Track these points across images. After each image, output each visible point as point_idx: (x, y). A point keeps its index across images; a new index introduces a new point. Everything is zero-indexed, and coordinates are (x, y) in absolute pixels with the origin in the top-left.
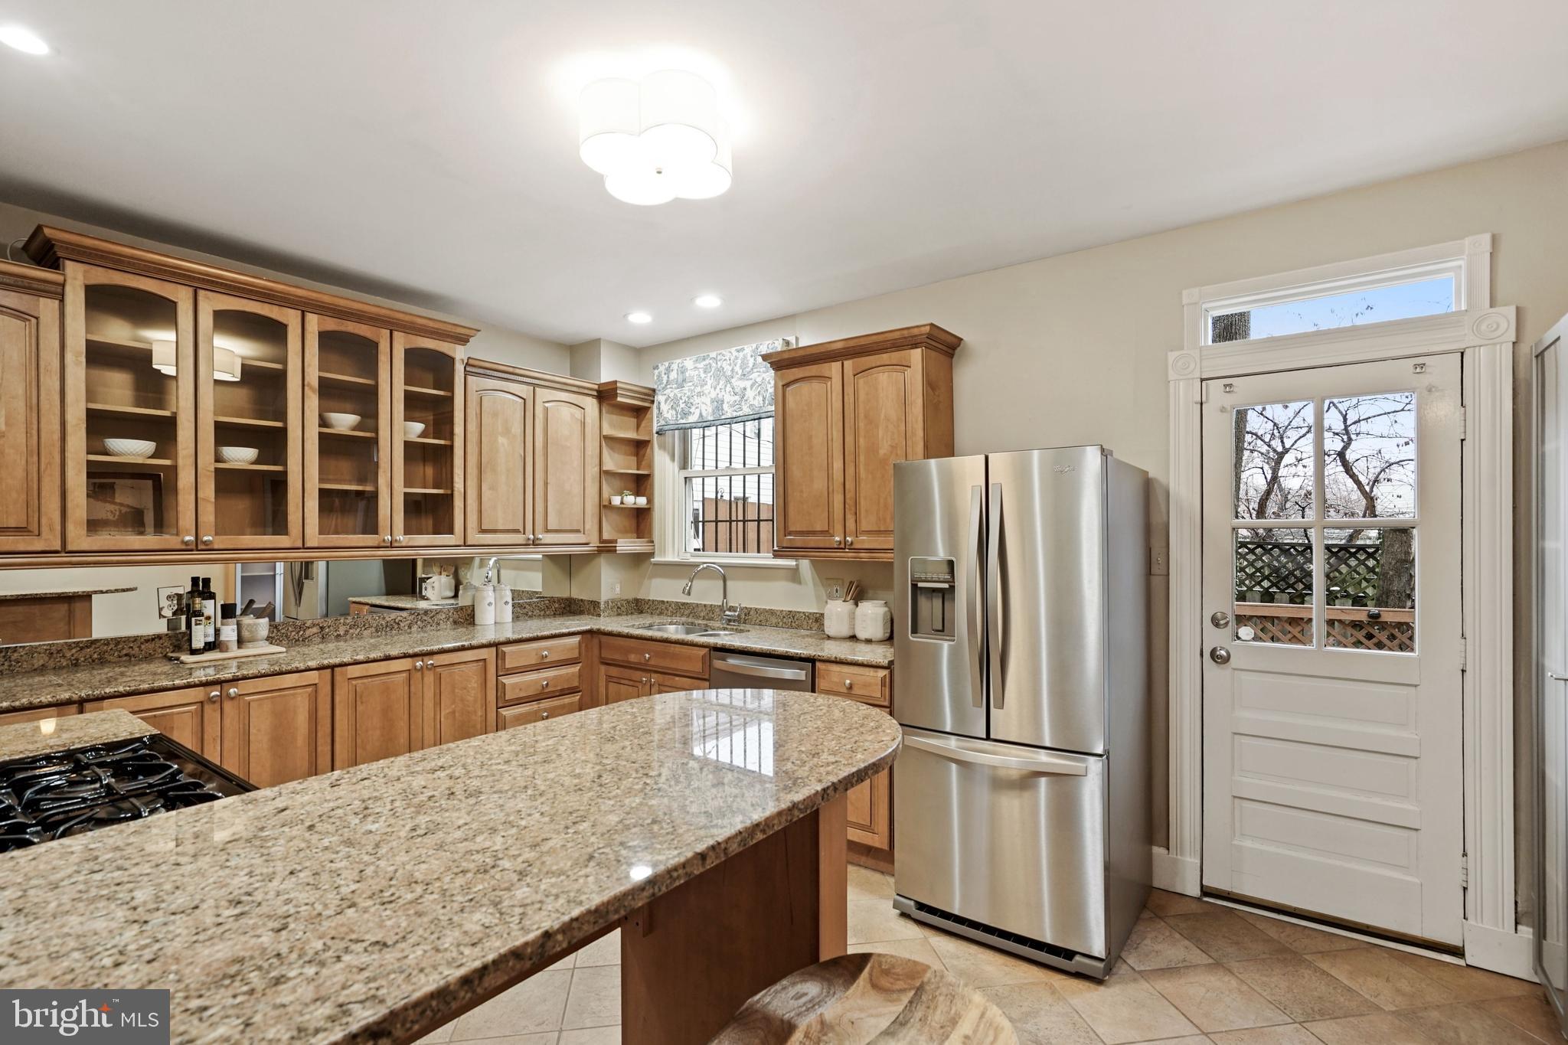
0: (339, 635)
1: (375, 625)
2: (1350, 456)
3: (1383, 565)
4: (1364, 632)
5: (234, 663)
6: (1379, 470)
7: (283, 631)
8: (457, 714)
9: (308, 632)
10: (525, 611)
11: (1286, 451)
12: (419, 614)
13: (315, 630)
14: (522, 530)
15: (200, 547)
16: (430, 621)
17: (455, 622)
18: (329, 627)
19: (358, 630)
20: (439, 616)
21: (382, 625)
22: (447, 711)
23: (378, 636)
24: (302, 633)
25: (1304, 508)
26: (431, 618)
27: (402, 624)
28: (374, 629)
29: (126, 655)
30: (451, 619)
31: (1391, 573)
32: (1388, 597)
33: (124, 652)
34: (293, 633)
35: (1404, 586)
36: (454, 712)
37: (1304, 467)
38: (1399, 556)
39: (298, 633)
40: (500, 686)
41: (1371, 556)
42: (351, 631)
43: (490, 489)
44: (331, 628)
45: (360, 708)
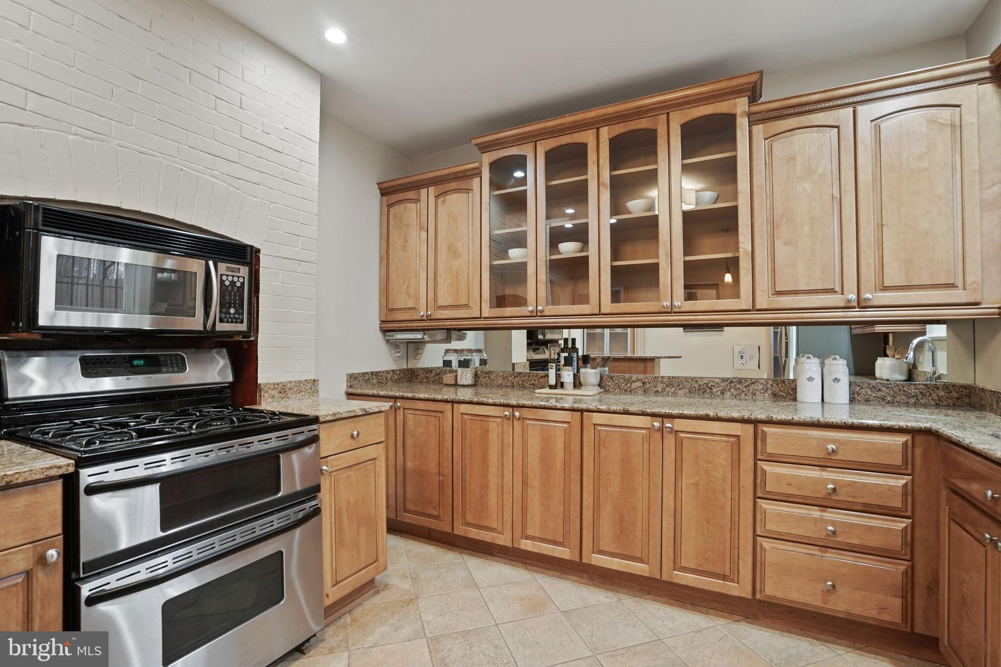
0: (657, 391)
1: (688, 387)
5: (571, 398)
7: (616, 382)
8: (700, 487)
9: (634, 385)
10: (880, 394)
12: (732, 382)
13: (639, 384)
14: (838, 289)
15: (539, 314)
16: (744, 389)
17: (774, 395)
18: (649, 383)
19: (673, 389)
20: (755, 387)
21: (695, 387)
22: (690, 481)
23: (691, 397)
24: (629, 385)
26: (746, 387)
27: (714, 390)
28: (687, 391)
29: (533, 384)
30: (770, 392)
33: (532, 382)
34: (623, 384)
36: (697, 484)
39: (627, 384)
40: (759, 473)
42: (667, 389)
43: (786, 244)
44: (651, 384)
45: (603, 452)
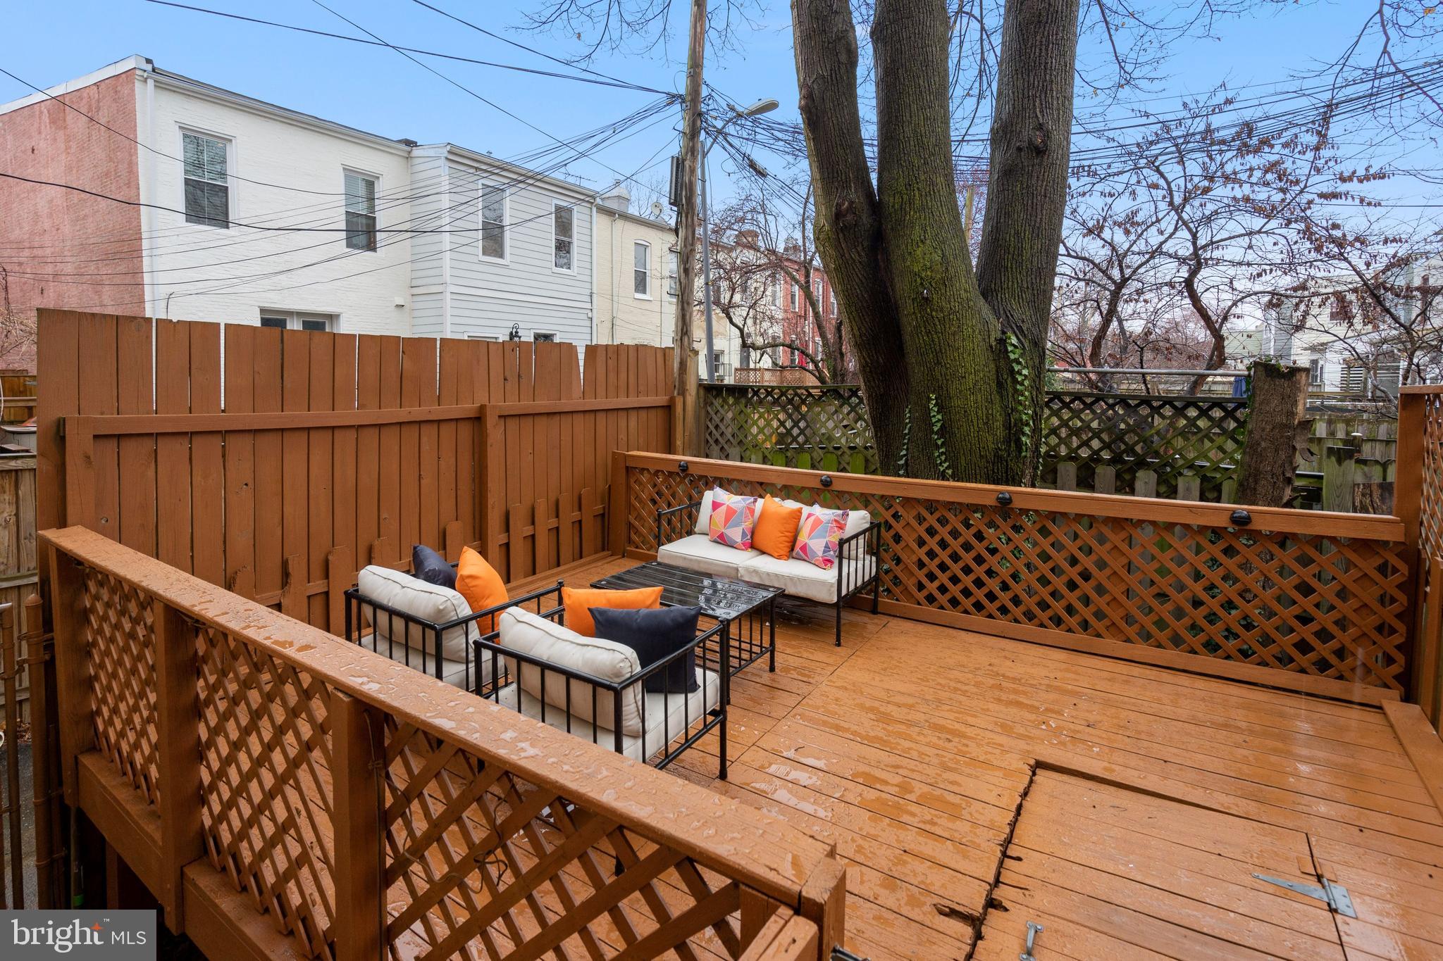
2: (1199, 287)
3: (1251, 432)
4: (1222, 545)
6: (1230, 303)
11: (1125, 281)
25: (1142, 349)
31: (1263, 444)
32: (1256, 482)
35: (1283, 465)
37: (1146, 301)
38: (1278, 419)
41: (1230, 414)
